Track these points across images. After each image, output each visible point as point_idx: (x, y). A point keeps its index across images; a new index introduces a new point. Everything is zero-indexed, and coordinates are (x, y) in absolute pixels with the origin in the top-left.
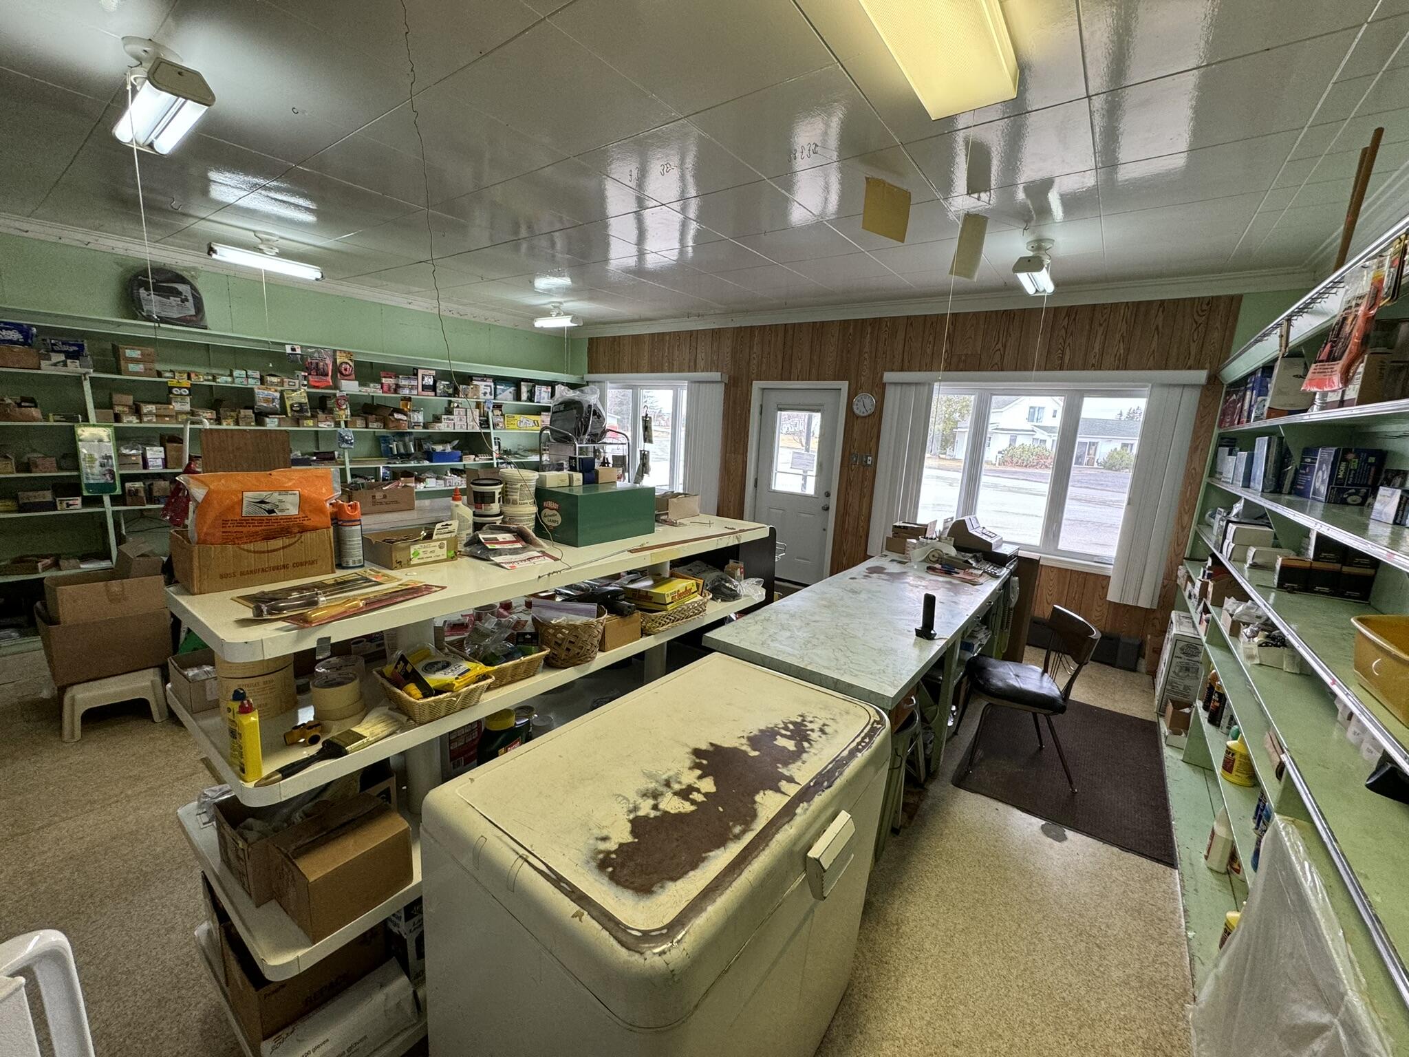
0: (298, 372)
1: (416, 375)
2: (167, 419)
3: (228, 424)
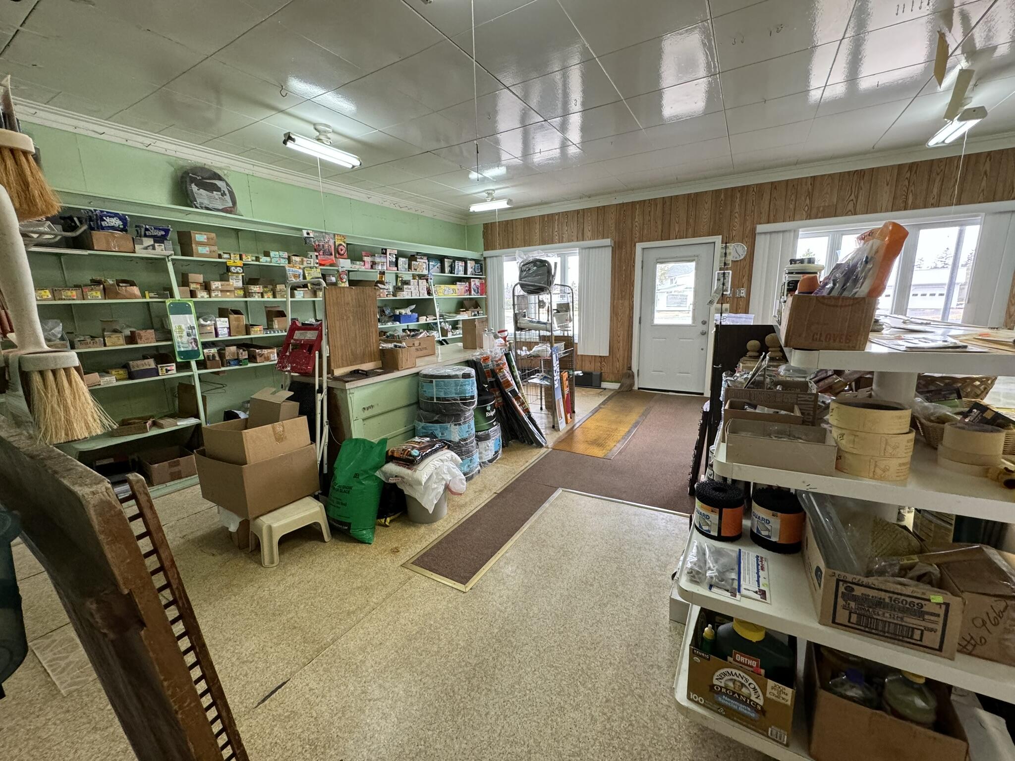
0: (311, 253)
1: (385, 253)
2: (228, 294)
3: (268, 297)
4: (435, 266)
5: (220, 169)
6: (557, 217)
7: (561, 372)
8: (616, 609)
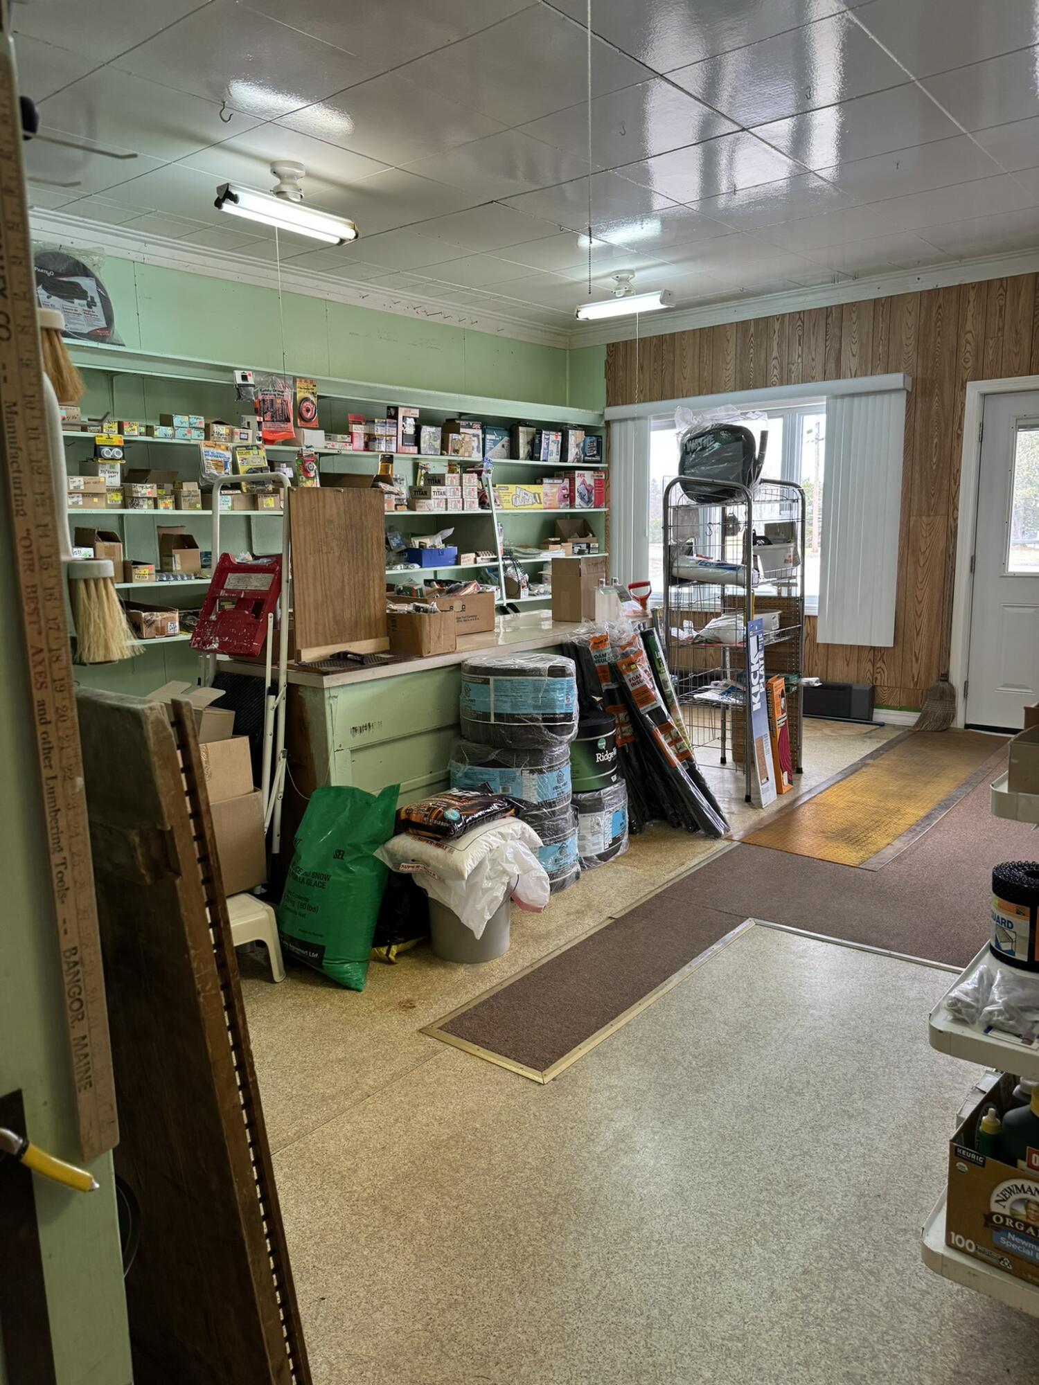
0: (248, 418)
1: (395, 417)
2: (96, 500)
3: (166, 508)
4: (497, 445)
5: (87, 253)
6: (777, 326)
7: (767, 678)
8: (846, 1137)
